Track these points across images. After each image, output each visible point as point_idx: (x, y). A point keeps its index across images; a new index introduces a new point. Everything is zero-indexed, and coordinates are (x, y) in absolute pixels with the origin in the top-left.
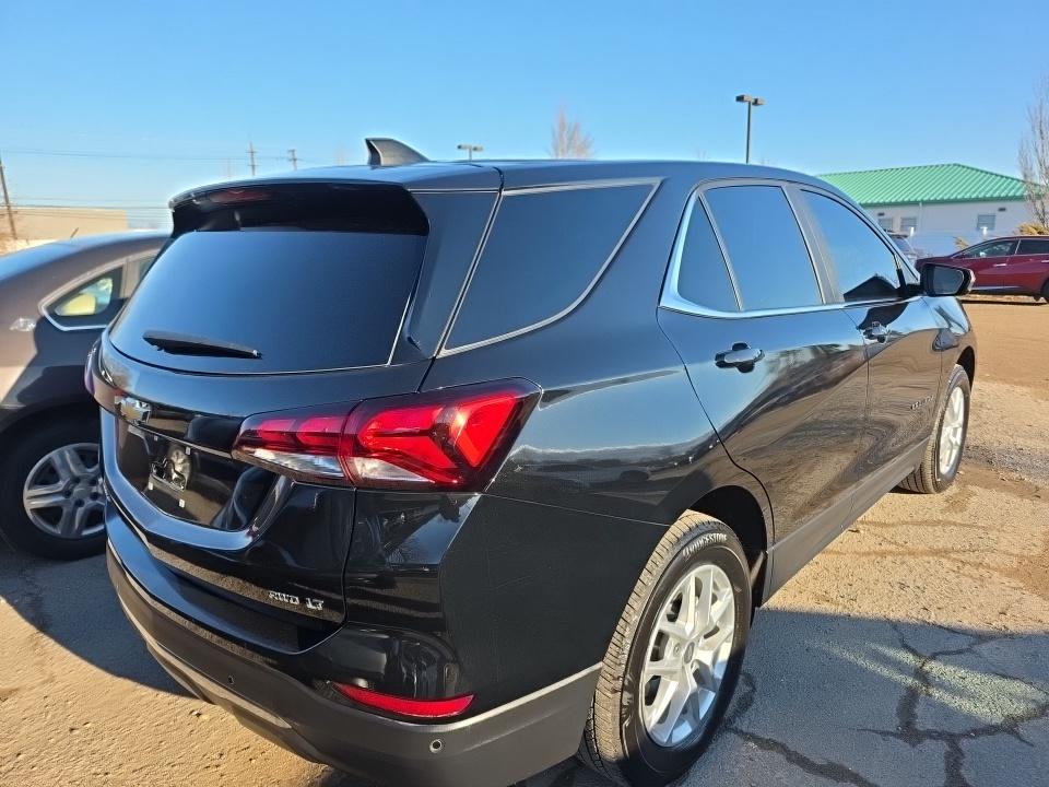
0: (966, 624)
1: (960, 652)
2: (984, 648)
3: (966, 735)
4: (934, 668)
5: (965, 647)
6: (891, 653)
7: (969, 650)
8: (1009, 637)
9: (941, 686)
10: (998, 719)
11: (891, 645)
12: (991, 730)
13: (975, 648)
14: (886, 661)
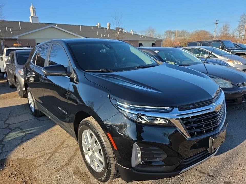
0: (27, 142)
1: (23, 138)
2: (20, 141)
3: (11, 131)
4: (23, 134)
5: (23, 139)
6: (33, 131)
7: (22, 139)
8: (18, 145)
9: (20, 133)
10: (9, 134)
11: (33, 132)
12: (9, 133)
13: (21, 140)
14: (32, 130)
